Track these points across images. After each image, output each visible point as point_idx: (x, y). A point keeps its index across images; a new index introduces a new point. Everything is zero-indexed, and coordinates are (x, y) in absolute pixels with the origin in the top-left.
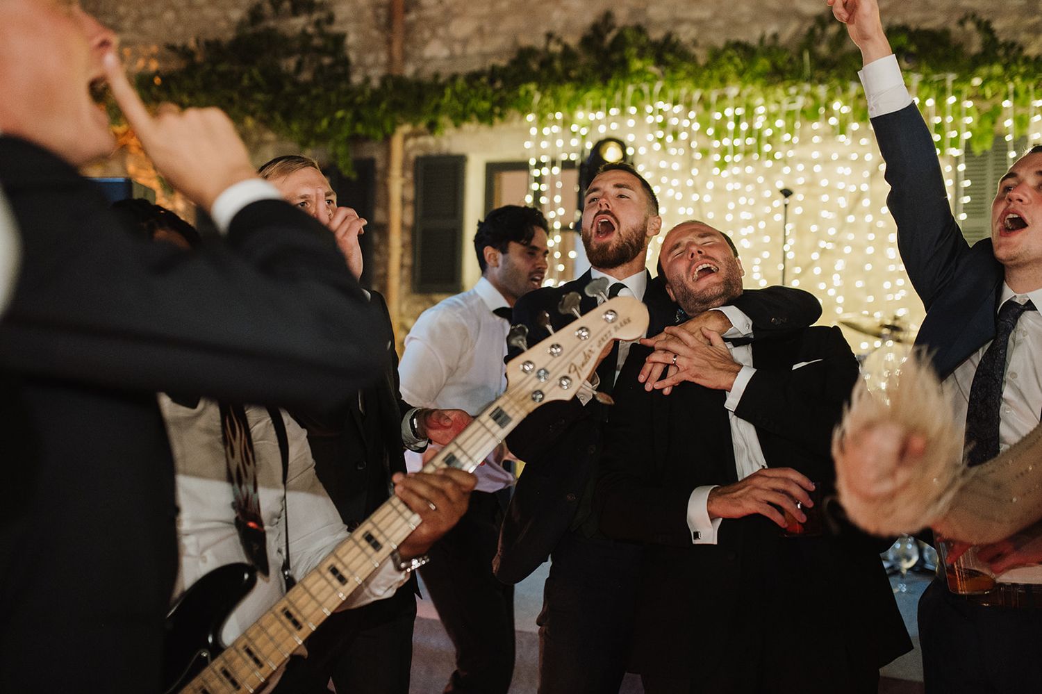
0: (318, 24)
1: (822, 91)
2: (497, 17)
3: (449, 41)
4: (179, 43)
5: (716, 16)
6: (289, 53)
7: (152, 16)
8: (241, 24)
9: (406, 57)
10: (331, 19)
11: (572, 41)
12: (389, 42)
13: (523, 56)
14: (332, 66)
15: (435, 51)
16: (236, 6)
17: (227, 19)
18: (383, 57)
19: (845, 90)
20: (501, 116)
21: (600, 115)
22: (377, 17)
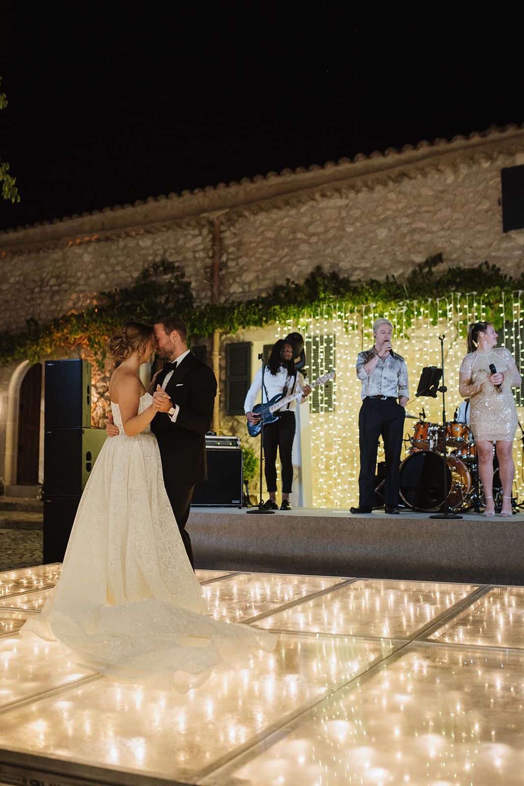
0: (176, 278)
1: (415, 302)
2: (266, 271)
3: (242, 284)
4: (107, 291)
5: (372, 266)
6: (162, 294)
7: (94, 277)
8: (138, 279)
9: (220, 293)
10: (183, 276)
11: (301, 282)
12: (212, 286)
13: (277, 289)
14: (183, 299)
15: (235, 289)
16: (136, 270)
17: (131, 276)
18: (209, 293)
19: (427, 301)
20: (266, 322)
21: (310, 320)
22: (206, 273)
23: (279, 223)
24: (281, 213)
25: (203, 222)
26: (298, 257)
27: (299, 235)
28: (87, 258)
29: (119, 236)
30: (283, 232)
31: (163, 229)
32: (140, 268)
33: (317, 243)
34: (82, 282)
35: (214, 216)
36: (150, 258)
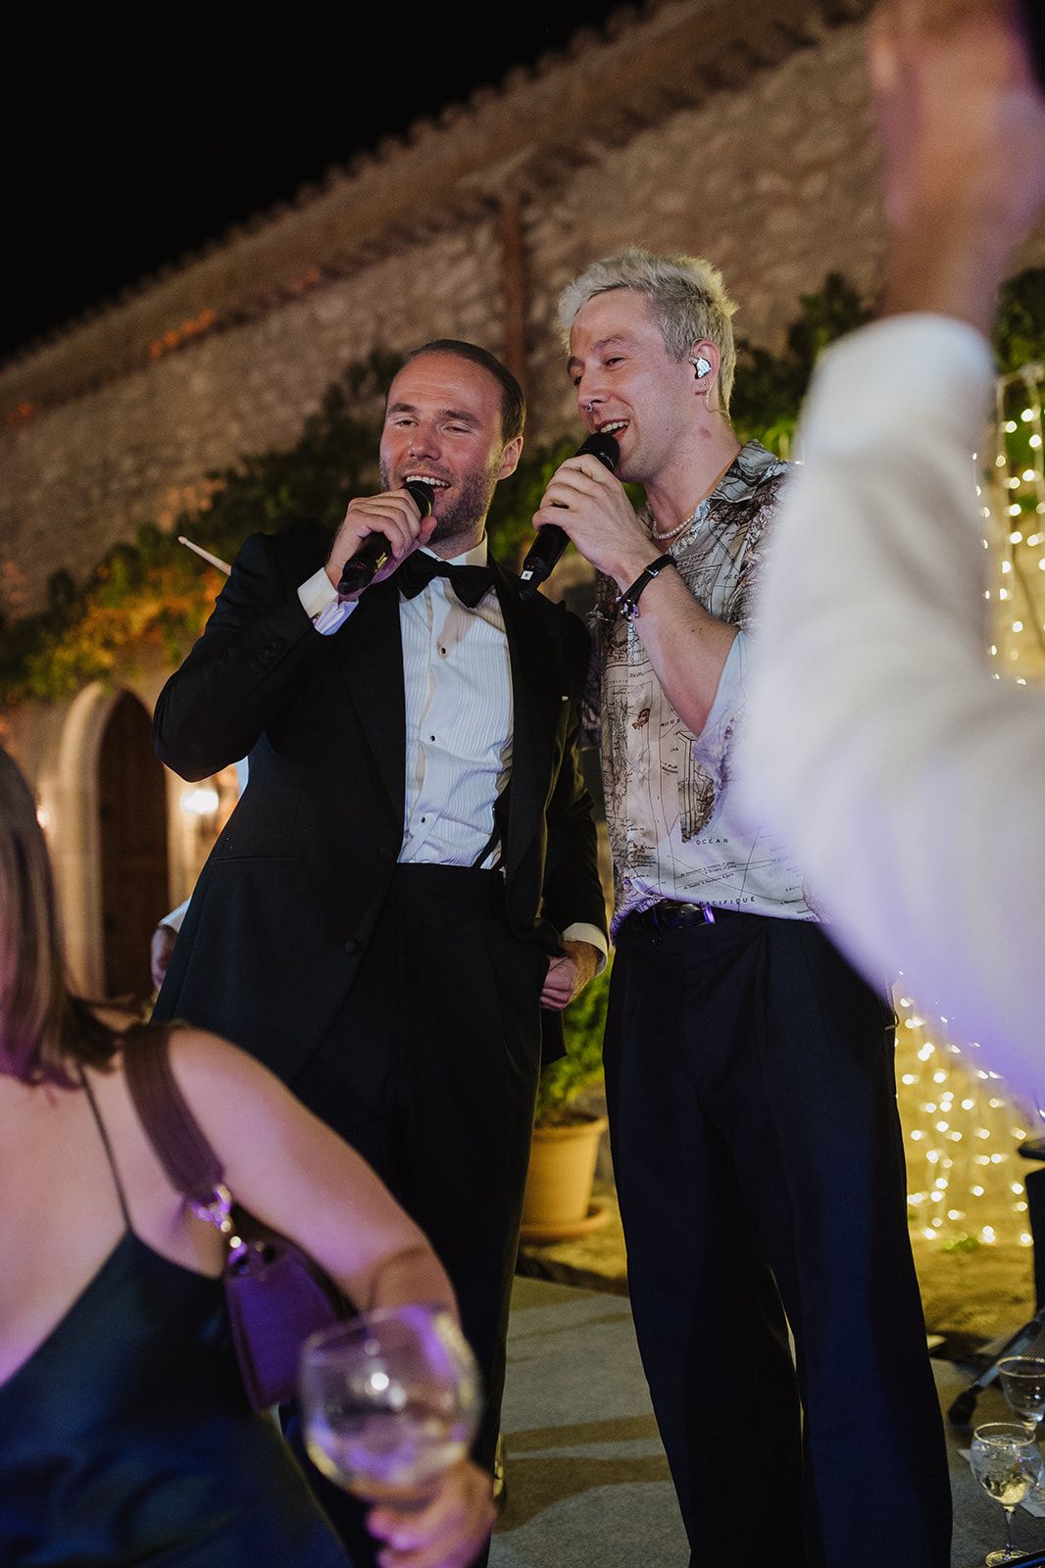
4: (225, 466)
7: (216, 433)
8: (315, 419)
17: (300, 415)
23: (697, 158)
24: (704, 121)
25: (471, 206)
26: (764, 257)
27: (766, 183)
28: (199, 383)
29: (265, 306)
30: (714, 183)
31: (370, 255)
32: (321, 387)
33: (823, 198)
34: (188, 453)
35: (495, 178)
36: (345, 353)
